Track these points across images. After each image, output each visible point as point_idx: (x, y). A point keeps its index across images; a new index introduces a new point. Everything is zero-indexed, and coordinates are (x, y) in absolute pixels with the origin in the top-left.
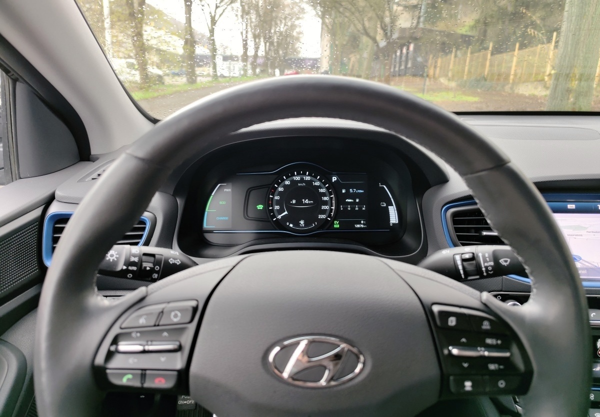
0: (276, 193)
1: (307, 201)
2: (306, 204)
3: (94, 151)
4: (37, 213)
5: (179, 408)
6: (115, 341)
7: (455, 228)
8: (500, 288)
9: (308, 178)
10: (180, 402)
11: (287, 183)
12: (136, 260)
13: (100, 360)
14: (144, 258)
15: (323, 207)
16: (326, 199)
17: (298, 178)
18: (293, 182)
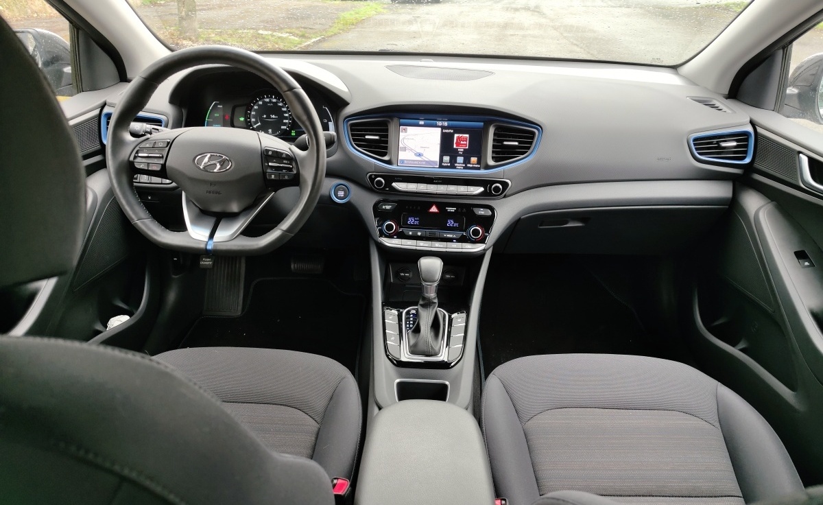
0: (253, 110)
1: (274, 116)
2: (273, 118)
3: (129, 76)
4: (97, 112)
5: (201, 266)
6: (137, 152)
7: (352, 134)
8: (373, 170)
9: (275, 100)
10: (202, 263)
11: (260, 103)
12: (149, 130)
13: (131, 159)
14: (153, 130)
15: (284, 121)
16: (286, 115)
17: (267, 100)
18: (264, 102)
